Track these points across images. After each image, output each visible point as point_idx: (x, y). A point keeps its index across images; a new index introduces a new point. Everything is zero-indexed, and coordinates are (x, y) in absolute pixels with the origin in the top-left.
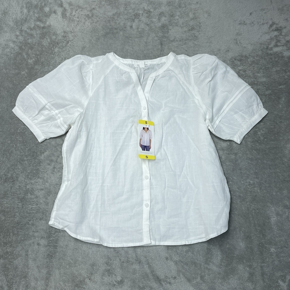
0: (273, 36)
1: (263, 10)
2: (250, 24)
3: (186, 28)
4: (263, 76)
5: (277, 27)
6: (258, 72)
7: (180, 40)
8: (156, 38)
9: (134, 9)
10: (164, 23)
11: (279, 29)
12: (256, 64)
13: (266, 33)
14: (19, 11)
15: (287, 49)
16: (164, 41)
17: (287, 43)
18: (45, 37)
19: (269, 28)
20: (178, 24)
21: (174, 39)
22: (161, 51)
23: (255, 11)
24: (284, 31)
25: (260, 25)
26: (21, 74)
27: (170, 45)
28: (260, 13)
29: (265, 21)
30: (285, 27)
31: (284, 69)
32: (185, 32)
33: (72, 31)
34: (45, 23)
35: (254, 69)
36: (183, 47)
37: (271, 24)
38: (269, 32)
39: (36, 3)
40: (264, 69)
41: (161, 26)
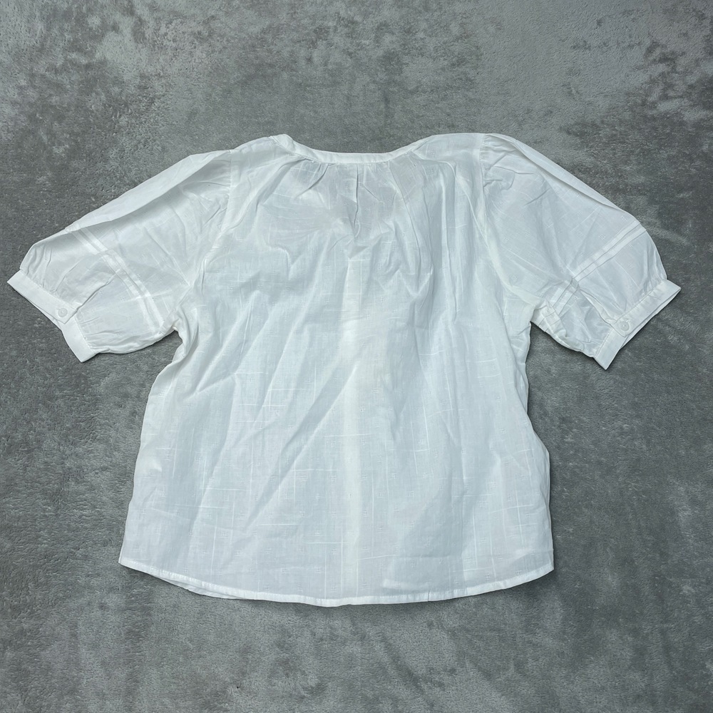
0: (656, 74)
1: (627, 13)
2: (599, 47)
3: (445, 60)
4: (639, 172)
5: (663, 54)
6: (626, 161)
7: (432, 91)
8: (372, 87)
9: (314, 16)
10: (390, 48)
11: (670, 57)
12: (620, 142)
13: (639, 68)
14: (23, 27)
15: (691, 106)
17: (689, 91)
18: (94, 89)
19: (646, 56)
20: (424, 50)
21: (417, 87)
22: (387, 116)
23: (609, 16)
24: (682, 62)
25: (624, 48)
26: (37, 183)
27: (409, 101)
28: (622, 20)
29: (633, 39)
30: (684, 53)
31: (688, 153)
32: (443, 69)
33: (162, 74)
34: (90, 54)
35: (615, 154)
36: (440, 105)
37: (650, 47)
38: (647, 64)
39: (66, 5)
40: (640, 153)
41: (384, 57)
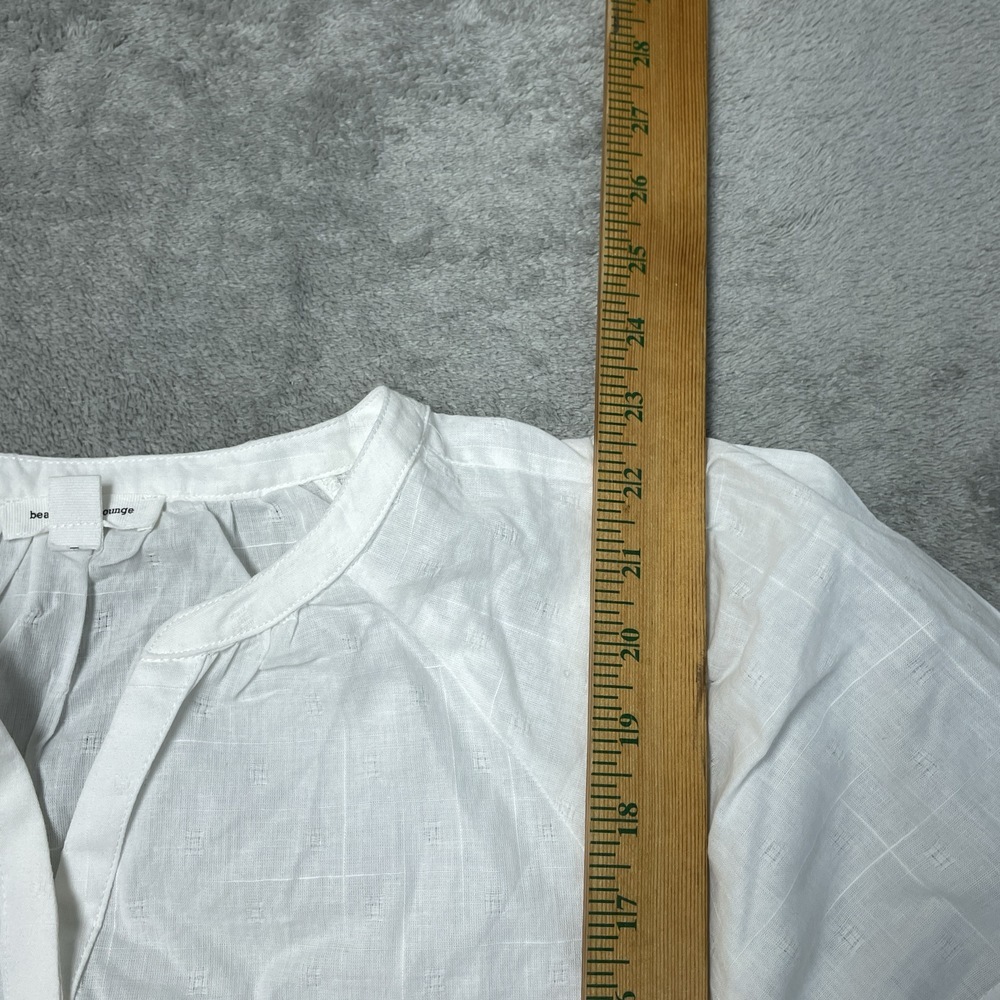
16: (331, 252)
